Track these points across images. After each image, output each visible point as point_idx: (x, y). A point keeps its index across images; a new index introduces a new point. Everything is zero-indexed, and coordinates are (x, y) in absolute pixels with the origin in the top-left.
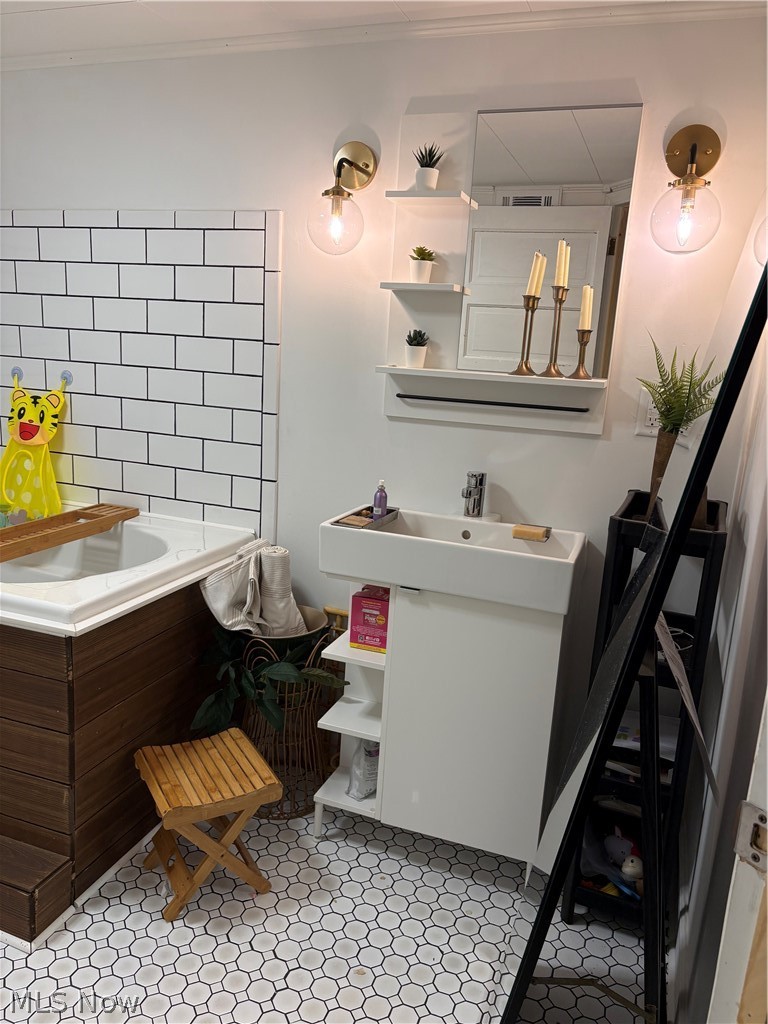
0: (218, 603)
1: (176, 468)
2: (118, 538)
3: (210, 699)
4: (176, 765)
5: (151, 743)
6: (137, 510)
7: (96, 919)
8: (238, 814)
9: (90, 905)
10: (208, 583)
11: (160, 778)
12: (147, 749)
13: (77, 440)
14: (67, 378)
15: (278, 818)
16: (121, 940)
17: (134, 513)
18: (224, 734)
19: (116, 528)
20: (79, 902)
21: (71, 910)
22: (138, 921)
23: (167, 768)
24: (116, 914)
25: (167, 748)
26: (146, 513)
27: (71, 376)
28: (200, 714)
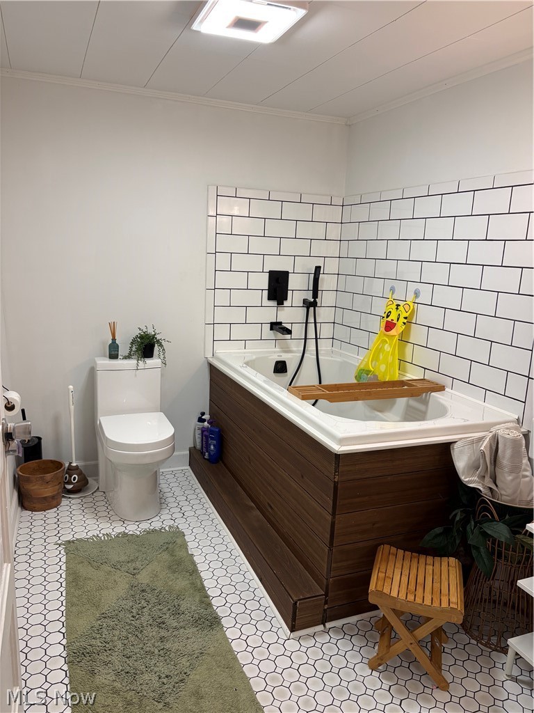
0: (461, 462)
1: (471, 361)
2: (426, 403)
3: (438, 530)
4: (399, 565)
5: (391, 544)
6: (444, 386)
7: (332, 641)
8: (429, 619)
9: (334, 631)
10: (456, 446)
11: (381, 567)
12: (387, 547)
13: (417, 334)
14: (417, 294)
15: (485, 645)
16: (338, 662)
17: (441, 388)
18: (445, 559)
19: (426, 396)
20: (329, 625)
21: (321, 627)
22: (353, 657)
23: (391, 564)
24: (344, 645)
25: (401, 552)
26: (450, 390)
27: (419, 292)
28: (427, 537)
